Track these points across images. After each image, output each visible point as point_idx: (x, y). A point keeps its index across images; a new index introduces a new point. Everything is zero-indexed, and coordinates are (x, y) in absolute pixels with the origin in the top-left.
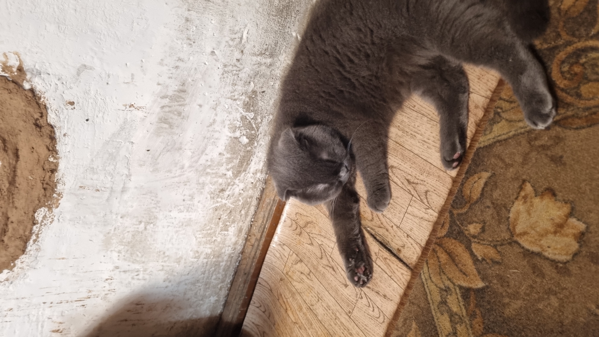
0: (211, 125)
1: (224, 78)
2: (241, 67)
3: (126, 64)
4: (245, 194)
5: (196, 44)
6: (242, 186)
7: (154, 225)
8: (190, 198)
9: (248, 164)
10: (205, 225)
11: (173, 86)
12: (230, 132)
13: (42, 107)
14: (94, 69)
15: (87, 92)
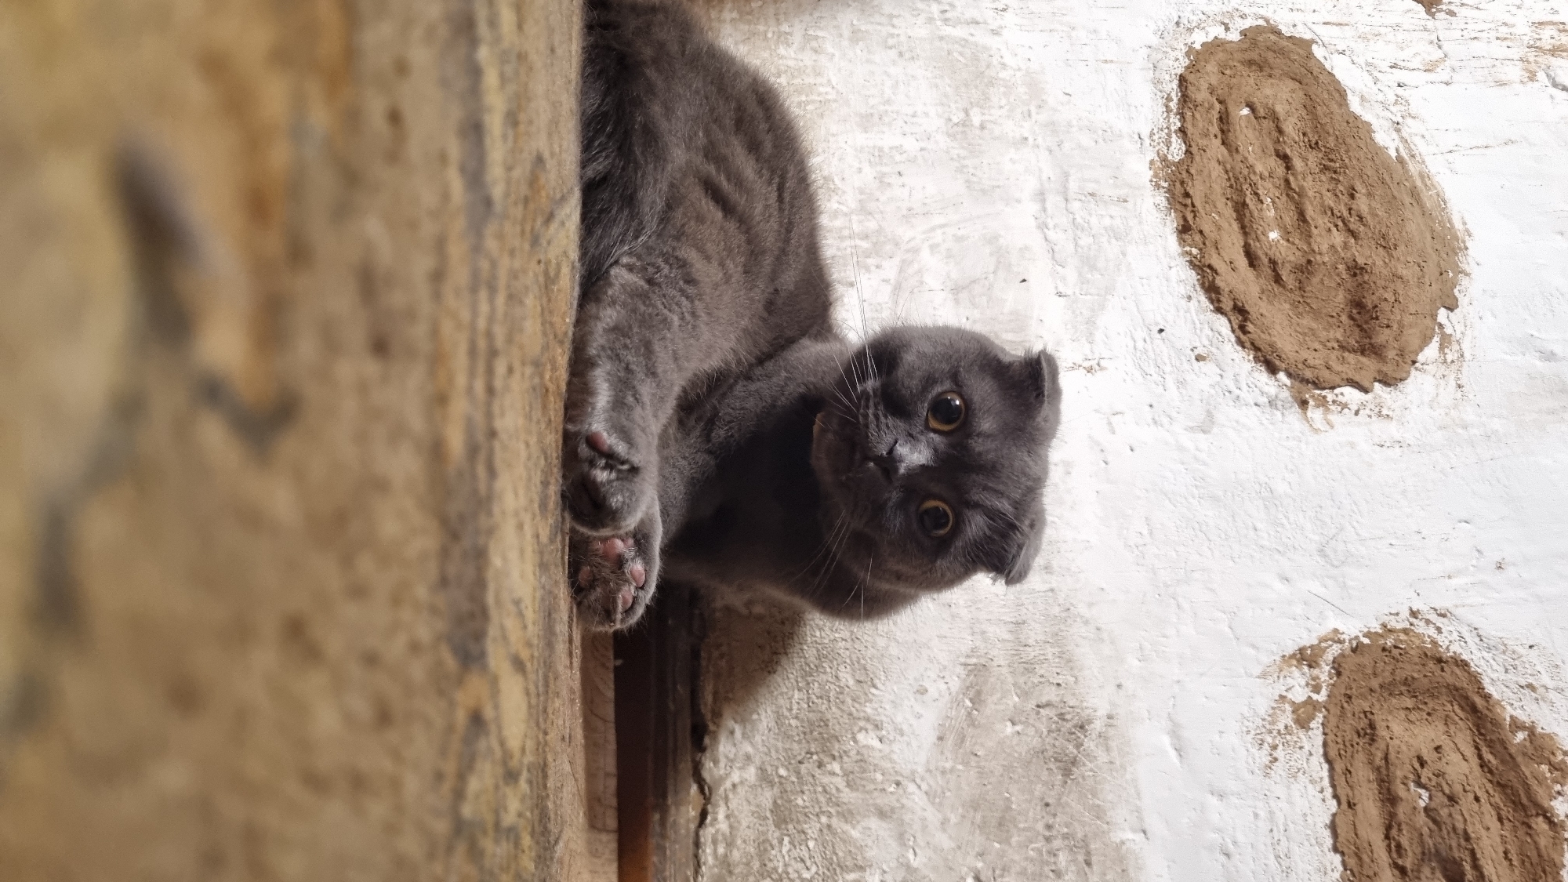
8: (886, 180)
10: (822, 115)
13: (1248, 344)
14: (1186, 429)
15: (1181, 383)
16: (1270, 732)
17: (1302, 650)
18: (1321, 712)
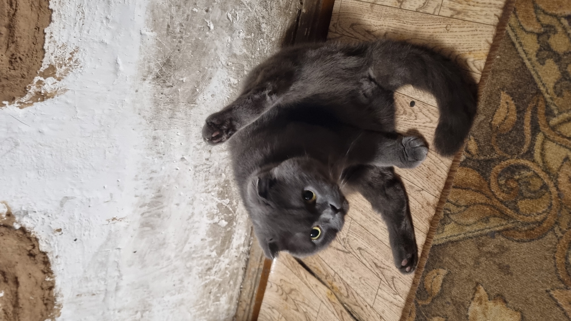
0: (190, 218)
1: (196, 177)
2: (211, 164)
3: (104, 187)
4: (231, 267)
5: (166, 155)
6: (227, 261)
7: (150, 312)
8: (180, 282)
9: (230, 242)
10: (197, 301)
11: (150, 195)
12: (209, 220)
13: (33, 240)
14: (76, 198)
15: (71, 218)
16: (70, 66)
17: (43, 100)
18: (41, 72)
